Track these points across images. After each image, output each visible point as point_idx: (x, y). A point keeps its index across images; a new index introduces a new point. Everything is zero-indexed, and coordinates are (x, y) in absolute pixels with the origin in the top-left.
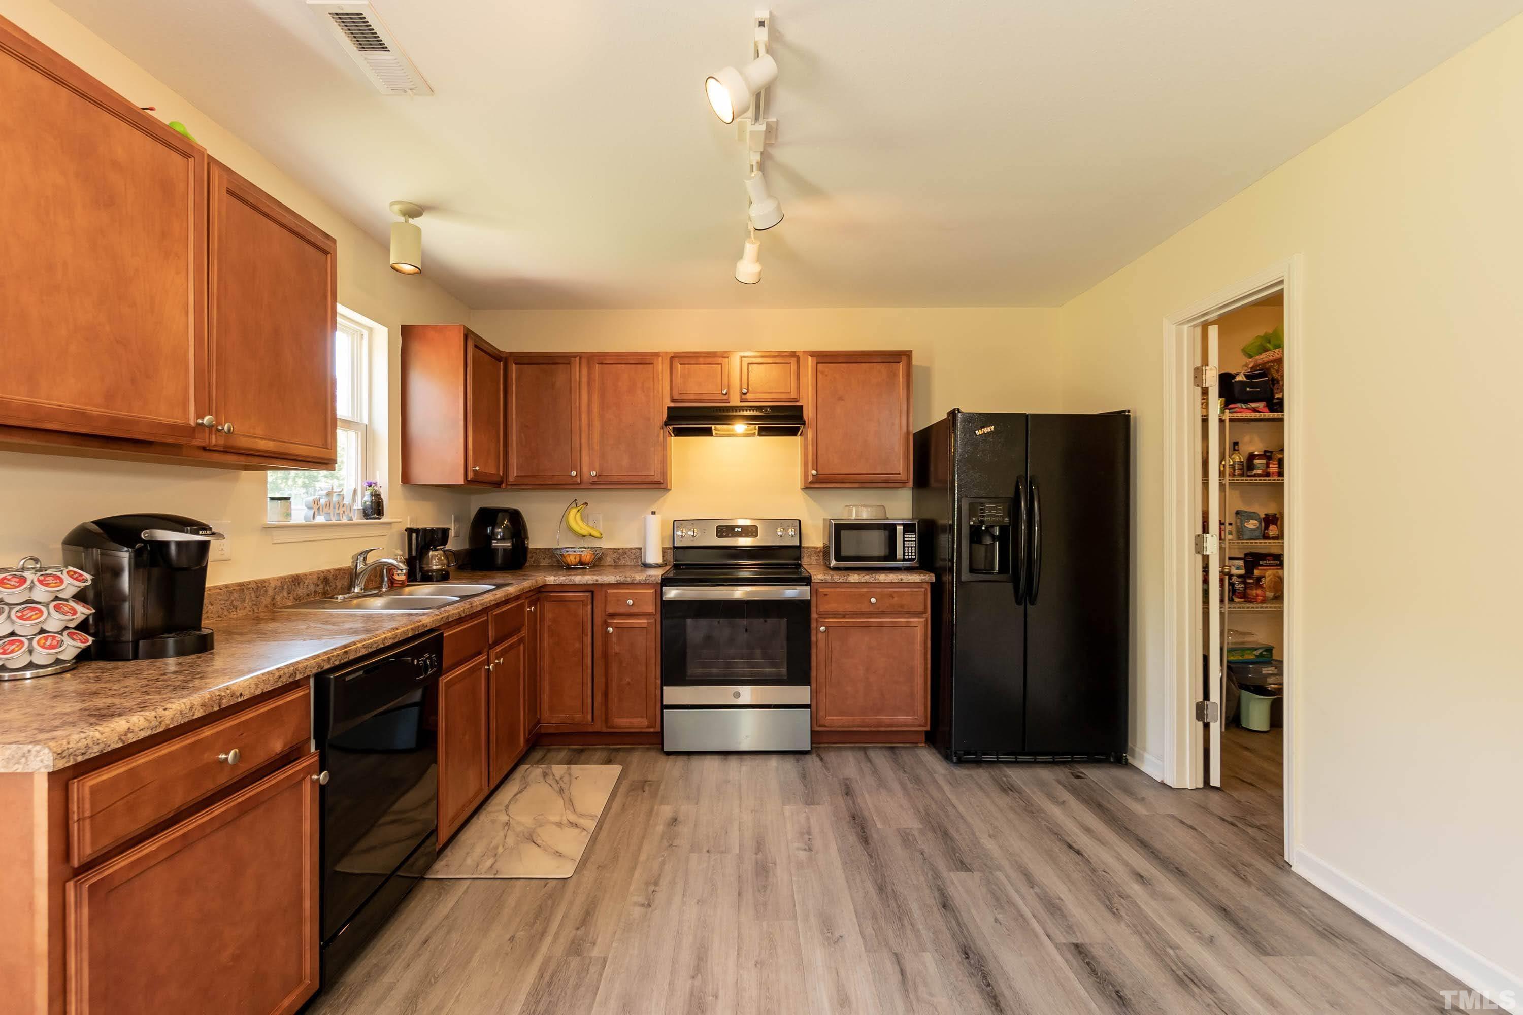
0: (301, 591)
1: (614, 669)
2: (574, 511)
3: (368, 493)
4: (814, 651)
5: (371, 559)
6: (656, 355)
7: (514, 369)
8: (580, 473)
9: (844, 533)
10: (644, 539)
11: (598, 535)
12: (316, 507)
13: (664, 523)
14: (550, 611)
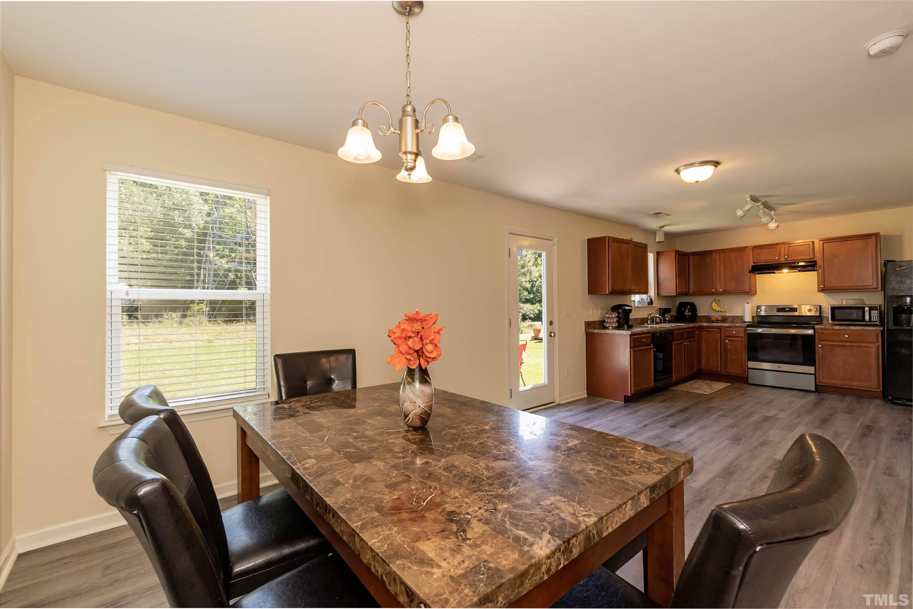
0: (638, 322)
1: (729, 354)
2: (714, 303)
3: (649, 299)
4: (817, 355)
5: (652, 315)
6: (747, 247)
7: (691, 258)
8: (716, 290)
9: (836, 310)
10: (744, 313)
11: (724, 311)
12: (639, 302)
13: (752, 308)
14: (704, 334)
